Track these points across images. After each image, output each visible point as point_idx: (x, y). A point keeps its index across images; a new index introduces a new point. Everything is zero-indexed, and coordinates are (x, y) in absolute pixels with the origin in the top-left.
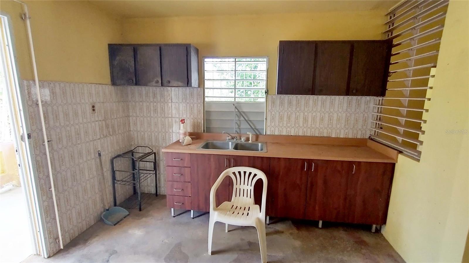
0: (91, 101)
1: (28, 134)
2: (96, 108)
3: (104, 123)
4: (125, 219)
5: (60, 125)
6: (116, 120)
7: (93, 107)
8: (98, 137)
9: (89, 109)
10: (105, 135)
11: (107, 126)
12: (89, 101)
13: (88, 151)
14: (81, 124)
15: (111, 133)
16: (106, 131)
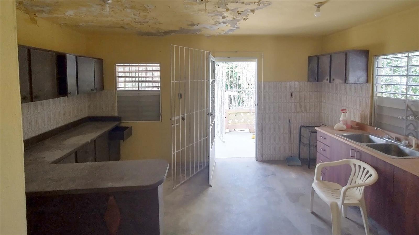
0: (291, 91)
1: (257, 104)
2: (293, 95)
3: (298, 104)
4: (297, 167)
5: (271, 101)
6: (308, 103)
7: (292, 94)
8: (293, 112)
9: (289, 95)
10: (298, 111)
11: (301, 106)
12: (289, 90)
13: (285, 118)
14: (283, 102)
15: (303, 111)
16: (299, 109)
